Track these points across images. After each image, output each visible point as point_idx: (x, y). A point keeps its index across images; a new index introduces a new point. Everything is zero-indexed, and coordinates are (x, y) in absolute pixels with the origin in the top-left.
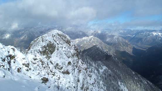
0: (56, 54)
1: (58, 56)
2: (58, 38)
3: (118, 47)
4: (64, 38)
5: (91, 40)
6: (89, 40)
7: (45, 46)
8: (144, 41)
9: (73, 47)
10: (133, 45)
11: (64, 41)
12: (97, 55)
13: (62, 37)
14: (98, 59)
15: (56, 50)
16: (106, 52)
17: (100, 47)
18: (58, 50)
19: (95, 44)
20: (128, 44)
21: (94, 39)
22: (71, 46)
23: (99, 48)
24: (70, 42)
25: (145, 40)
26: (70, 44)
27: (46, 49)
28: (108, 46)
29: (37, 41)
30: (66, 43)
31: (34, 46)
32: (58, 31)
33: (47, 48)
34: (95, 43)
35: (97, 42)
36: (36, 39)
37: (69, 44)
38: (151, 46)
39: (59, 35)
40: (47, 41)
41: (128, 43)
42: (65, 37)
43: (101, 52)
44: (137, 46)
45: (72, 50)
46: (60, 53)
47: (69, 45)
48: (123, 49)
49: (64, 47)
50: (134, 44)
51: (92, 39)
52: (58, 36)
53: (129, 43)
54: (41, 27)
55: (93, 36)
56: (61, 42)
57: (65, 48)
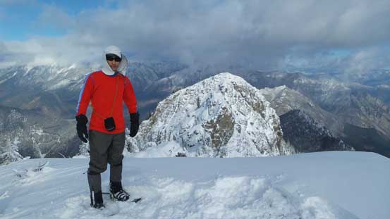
0: (236, 144)
1: (241, 149)
2: (235, 96)
3: (352, 118)
4: (249, 96)
5: (279, 96)
6: (274, 96)
7: (212, 121)
9: (271, 121)
11: (249, 103)
12: (296, 135)
13: (244, 94)
14: (300, 146)
15: (236, 132)
16: (323, 130)
17: (306, 117)
18: (239, 131)
19: (289, 108)
21: (287, 93)
22: (266, 118)
23: (303, 118)
24: (263, 108)
26: (263, 112)
27: (215, 131)
28: (324, 114)
29: (176, 103)
30: (255, 110)
31: (168, 114)
32: (232, 76)
33: (218, 127)
34: (290, 105)
35: (296, 102)
36: (171, 97)
37: (260, 112)
39: (236, 87)
40: (214, 105)
42: (253, 95)
43: (310, 127)
45: (269, 129)
46: (245, 140)
47: (260, 117)
48: (366, 122)
49: (249, 122)
51: (284, 94)
52: (234, 91)
54: (161, 64)
55: (285, 86)
56: (241, 108)
57: (252, 124)
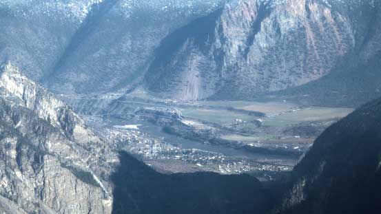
8: (244, 53)
10: (115, 134)
20: (42, 128)
25: (251, 40)
38: (343, 113)
41: (32, 114)
44: (167, 130)
50: (115, 115)
53: (50, 109)
